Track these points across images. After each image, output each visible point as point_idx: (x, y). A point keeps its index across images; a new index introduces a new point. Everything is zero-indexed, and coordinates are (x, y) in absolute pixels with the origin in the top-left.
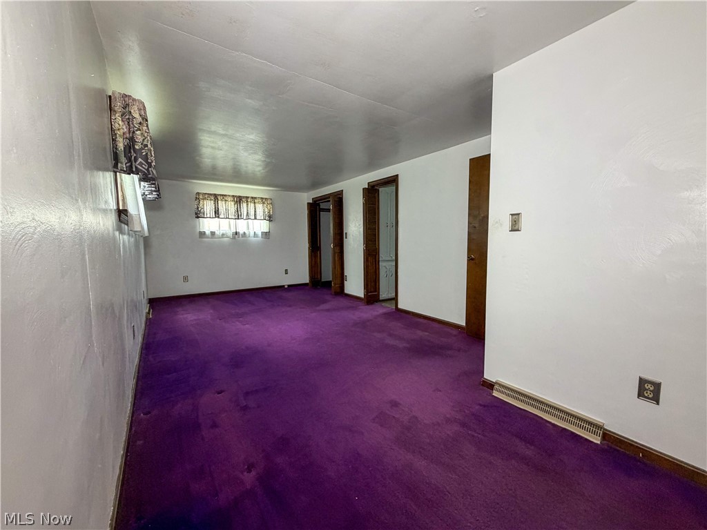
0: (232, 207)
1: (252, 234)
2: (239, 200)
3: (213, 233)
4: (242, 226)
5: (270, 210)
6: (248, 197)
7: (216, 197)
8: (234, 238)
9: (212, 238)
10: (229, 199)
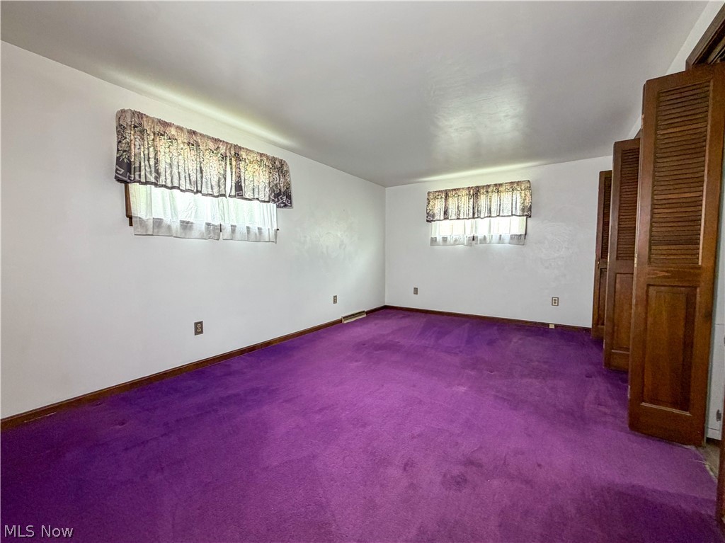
0: (465, 203)
1: (496, 238)
2: (475, 192)
3: (445, 239)
4: (482, 228)
5: (525, 200)
6: (489, 186)
7: (446, 194)
8: (470, 245)
9: (443, 245)
10: (464, 192)
